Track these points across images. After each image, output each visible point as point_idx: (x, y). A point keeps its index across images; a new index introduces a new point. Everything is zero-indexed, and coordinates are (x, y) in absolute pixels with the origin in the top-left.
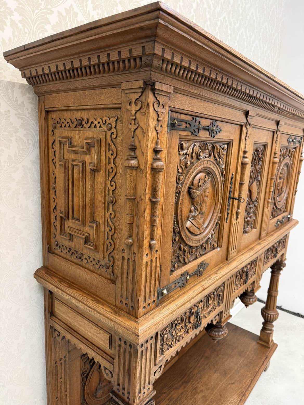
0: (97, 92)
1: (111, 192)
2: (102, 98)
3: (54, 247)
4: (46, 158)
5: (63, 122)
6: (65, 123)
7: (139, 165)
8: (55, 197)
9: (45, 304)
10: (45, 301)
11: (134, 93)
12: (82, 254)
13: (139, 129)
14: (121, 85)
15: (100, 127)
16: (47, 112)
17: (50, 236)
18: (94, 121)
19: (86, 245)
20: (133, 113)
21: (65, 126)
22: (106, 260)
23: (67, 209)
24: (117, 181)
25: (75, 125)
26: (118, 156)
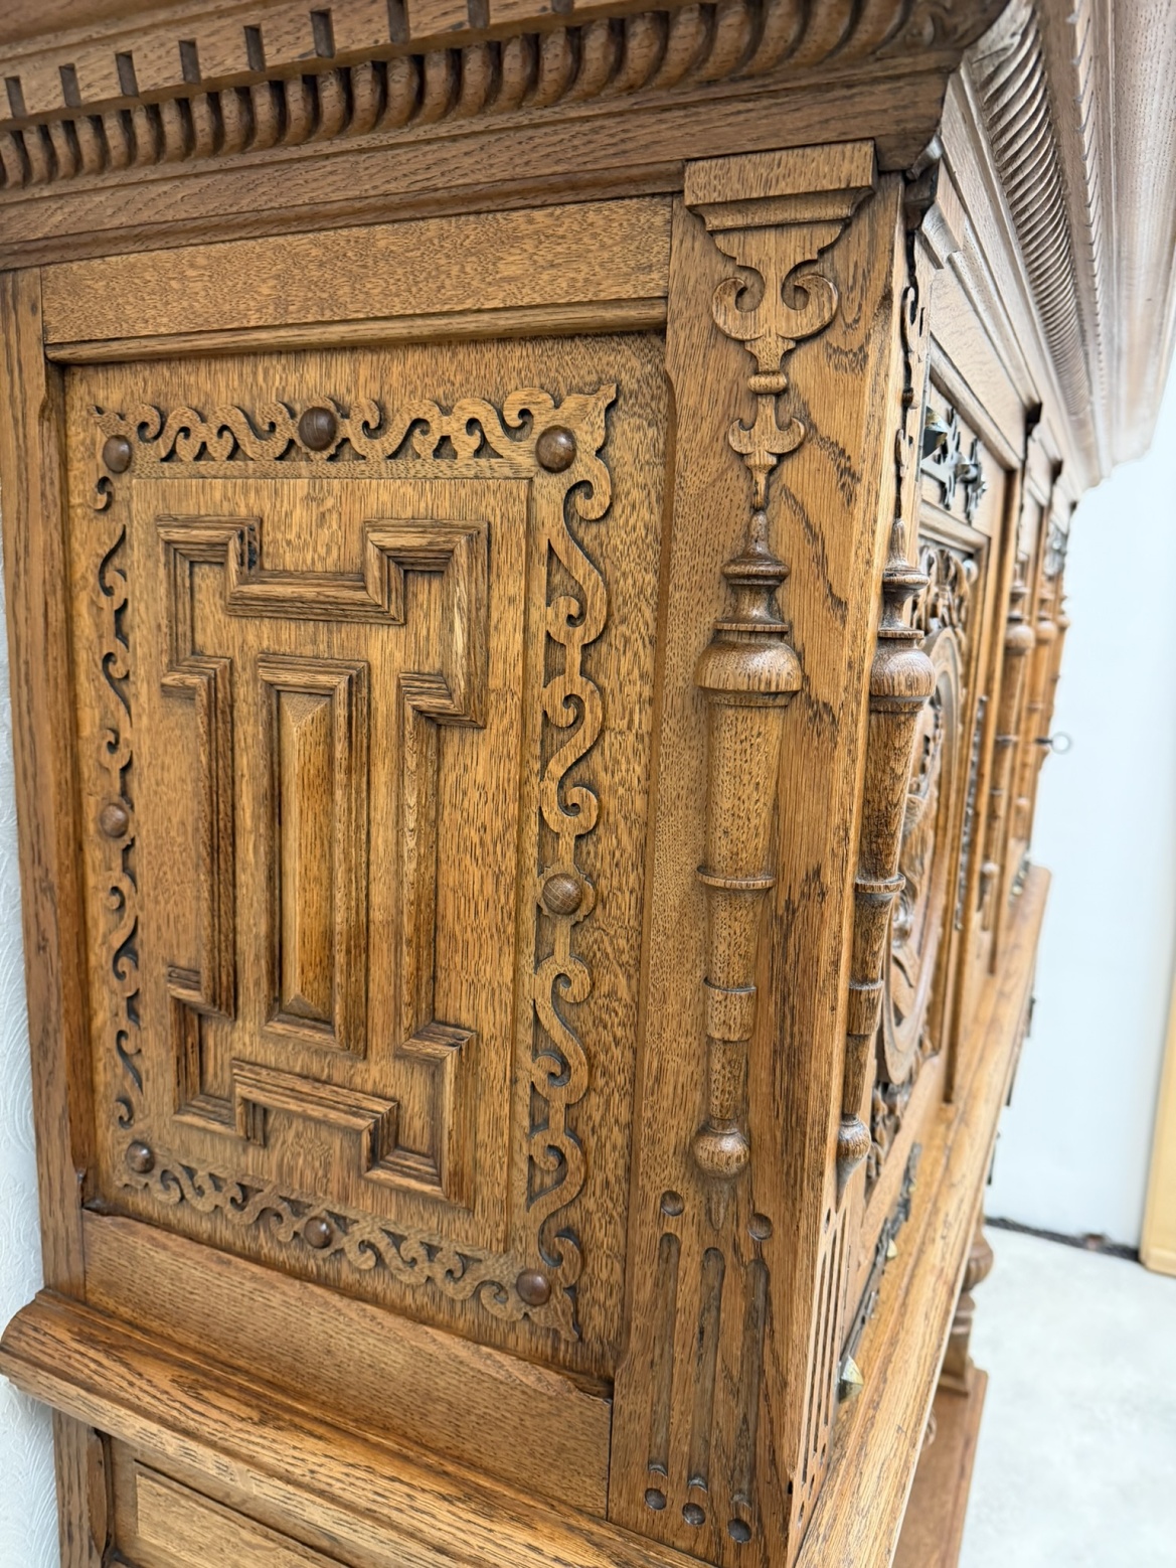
0: (471, 229)
1: (566, 844)
2: (506, 270)
3: (119, 1175)
4: (57, 650)
5: (185, 431)
6: (203, 432)
7: (806, 679)
8: (125, 885)
9: (63, 1503)
10: (64, 1487)
11: (779, 226)
12: (341, 1221)
13: (814, 454)
14: (681, 174)
15: (483, 449)
16: (61, 370)
17: (92, 1112)
18: (432, 415)
19: (379, 1174)
20: (769, 351)
21: (202, 453)
22: (531, 1254)
23: (226, 957)
24: (604, 779)
25: (280, 446)
26: (618, 631)
